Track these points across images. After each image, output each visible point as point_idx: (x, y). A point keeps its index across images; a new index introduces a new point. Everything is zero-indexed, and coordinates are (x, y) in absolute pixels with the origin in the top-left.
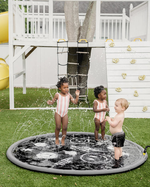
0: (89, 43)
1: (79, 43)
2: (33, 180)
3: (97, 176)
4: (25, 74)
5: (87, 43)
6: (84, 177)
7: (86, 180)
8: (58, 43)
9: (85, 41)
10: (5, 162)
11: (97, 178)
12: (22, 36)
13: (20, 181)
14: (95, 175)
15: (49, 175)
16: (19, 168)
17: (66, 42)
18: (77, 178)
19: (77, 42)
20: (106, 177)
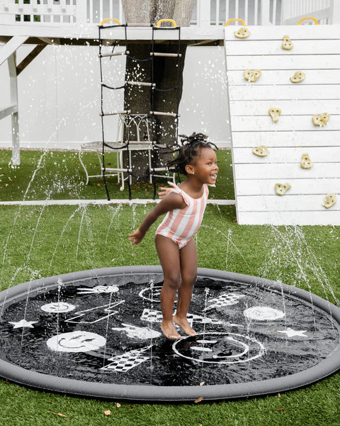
0: (181, 28)
1: (156, 29)
4: (16, 114)
5: (178, 28)
8: (101, 30)
9: (172, 25)
12: (6, 9)
17: (123, 26)
19: (152, 26)
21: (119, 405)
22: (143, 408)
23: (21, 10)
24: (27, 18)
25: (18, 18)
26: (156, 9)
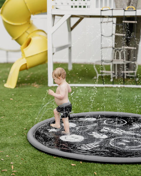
0: (137, 10)
1: (126, 11)
2: (48, 166)
3: (124, 165)
4: (70, 48)
5: (135, 10)
6: (108, 164)
7: (109, 169)
8: (102, 11)
9: (133, 9)
10: (23, 143)
11: (124, 167)
13: (32, 166)
14: (122, 163)
15: (68, 161)
16: (37, 151)
17: (111, 10)
18: (100, 165)
19: (124, 9)
20: (135, 166)
21: (81, 162)
22: (90, 164)
23: (74, 4)
24: (76, 7)
25: (72, 7)
26: (130, 2)
